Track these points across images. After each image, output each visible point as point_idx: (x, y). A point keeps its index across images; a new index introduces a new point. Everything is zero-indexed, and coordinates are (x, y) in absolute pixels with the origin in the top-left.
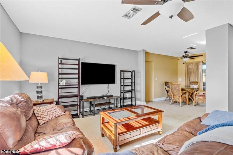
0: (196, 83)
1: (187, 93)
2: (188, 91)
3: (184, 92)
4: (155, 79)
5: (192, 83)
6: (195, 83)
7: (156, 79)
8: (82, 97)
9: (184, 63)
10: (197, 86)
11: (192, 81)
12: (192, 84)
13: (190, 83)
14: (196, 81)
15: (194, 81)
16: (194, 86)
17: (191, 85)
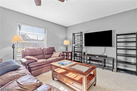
8: (84, 53)
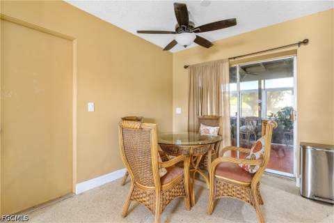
0: (215, 121)
1: (187, 165)
2: (191, 152)
3: (174, 160)
4: (82, 105)
5: (204, 120)
6: (211, 119)
7: (91, 107)
9: (186, 67)
10: (215, 128)
11: (204, 114)
12: (204, 124)
13: (199, 119)
14: (214, 114)
15: (209, 114)
16: (208, 128)
17: (202, 125)
